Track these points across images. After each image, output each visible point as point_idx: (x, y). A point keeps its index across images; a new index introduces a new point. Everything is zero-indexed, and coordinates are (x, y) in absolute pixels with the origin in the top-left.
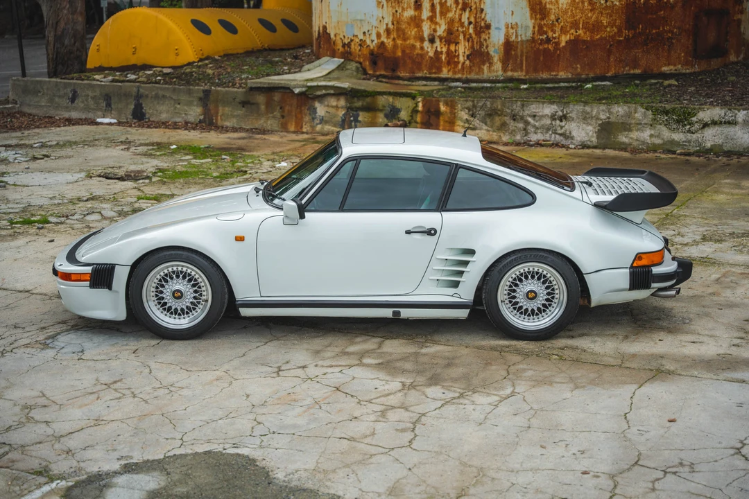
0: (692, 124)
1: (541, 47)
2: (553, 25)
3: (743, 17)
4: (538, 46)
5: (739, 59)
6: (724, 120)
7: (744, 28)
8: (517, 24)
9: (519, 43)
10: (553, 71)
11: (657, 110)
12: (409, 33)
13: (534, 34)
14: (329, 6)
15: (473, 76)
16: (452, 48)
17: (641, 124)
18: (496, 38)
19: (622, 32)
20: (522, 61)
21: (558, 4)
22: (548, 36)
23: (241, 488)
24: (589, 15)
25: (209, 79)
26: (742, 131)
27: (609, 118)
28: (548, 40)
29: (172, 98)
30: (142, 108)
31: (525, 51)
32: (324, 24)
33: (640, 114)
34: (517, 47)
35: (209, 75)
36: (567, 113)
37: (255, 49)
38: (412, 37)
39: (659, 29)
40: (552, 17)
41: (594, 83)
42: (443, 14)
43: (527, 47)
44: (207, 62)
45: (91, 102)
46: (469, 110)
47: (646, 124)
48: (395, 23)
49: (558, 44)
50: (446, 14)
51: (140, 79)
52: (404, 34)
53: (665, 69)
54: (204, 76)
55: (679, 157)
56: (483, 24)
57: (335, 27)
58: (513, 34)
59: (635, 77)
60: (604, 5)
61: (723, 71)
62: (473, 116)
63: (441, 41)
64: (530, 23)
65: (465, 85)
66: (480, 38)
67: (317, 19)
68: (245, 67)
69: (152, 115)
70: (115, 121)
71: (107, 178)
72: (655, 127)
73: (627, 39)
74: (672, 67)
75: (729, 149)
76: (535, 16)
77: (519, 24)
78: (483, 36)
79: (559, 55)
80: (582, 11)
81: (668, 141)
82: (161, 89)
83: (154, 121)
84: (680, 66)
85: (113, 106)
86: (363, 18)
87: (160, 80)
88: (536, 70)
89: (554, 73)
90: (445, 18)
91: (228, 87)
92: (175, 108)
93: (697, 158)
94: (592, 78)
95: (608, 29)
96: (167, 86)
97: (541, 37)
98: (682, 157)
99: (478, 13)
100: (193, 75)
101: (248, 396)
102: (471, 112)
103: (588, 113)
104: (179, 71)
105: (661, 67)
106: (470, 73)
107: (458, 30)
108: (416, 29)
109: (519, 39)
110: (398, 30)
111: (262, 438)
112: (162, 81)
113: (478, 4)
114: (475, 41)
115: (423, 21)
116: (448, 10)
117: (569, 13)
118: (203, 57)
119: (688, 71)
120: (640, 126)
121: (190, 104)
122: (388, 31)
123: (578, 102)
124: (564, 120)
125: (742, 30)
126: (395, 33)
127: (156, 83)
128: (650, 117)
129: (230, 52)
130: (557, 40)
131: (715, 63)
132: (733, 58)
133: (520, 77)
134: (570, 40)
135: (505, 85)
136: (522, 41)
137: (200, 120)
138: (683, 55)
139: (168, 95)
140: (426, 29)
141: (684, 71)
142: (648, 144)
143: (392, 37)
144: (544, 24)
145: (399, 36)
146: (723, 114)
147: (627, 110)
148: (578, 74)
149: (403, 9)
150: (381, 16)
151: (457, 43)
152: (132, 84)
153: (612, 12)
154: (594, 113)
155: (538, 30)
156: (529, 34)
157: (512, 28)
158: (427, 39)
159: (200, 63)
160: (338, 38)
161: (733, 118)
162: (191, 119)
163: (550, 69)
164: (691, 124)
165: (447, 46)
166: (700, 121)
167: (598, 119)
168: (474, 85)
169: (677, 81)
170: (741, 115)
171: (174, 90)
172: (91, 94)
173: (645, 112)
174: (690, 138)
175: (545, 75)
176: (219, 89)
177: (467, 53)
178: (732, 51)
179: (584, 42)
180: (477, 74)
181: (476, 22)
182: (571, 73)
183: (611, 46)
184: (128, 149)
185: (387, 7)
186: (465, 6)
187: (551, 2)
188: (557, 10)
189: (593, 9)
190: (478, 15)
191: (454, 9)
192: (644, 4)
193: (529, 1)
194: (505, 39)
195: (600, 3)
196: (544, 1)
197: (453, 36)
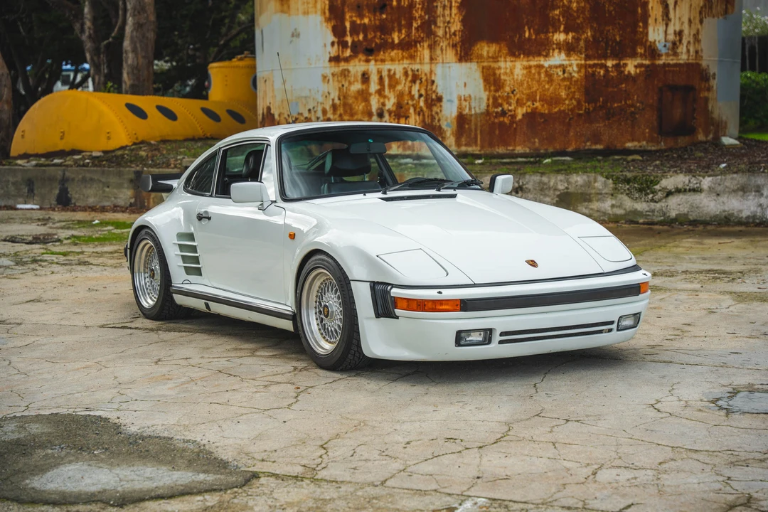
0: (656, 192)
1: (496, 121)
2: (508, 97)
3: (710, 95)
4: (492, 119)
5: (709, 138)
6: (688, 188)
7: (712, 107)
8: (470, 96)
9: (473, 117)
10: (510, 146)
11: (618, 178)
12: (357, 107)
13: (488, 106)
14: (273, 85)
15: (424, 153)
16: (402, 122)
17: (601, 194)
18: (449, 112)
19: (582, 105)
20: (476, 135)
21: (513, 75)
22: (503, 109)
23: (84, 436)
24: (547, 86)
25: (143, 161)
26: (709, 199)
27: (567, 188)
28: (504, 113)
29: (100, 181)
30: (67, 192)
31: (479, 124)
32: (268, 104)
33: (600, 183)
34: (471, 121)
35: (142, 157)
36: (523, 184)
37: (196, 137)
38: (360, 112)
39: (621, 102)
40: (507, 89)
41: (554, 159)
42: (392, 86)
43: (481, 120)
44: (141, 145)
45: (12, 188)
47: (606, 194)
48: (342, 98)
49: (514, 116)
50: (395, 87)
51: (67, 163)
52: (351, 109)
53: (629, 145)
54: (136, 158)
55: (642, 226)
56: (434, 97)
57: (279, 107)
58: (466, 107)
59: (597, 152)
60: (562, 77)
61: (691, 150)
63: (390, 115)
64: (484, 95)
65: (415, 162)
66: (432, 111)
67: (261, 100)
68: (182, 150)
69: (78, 200)
70: (38, 207)
71: (13, 242)
72: (616, 197)
73: (588, 113)
74: (636, 143)
75: (695, 218)
76: (490, 87)
77: (473, 96)
78: (435, 109)
79: (515, 129)
80: (539, 82)
81: (631, 211)
82: (88, 171)
83: (80, 206)
84: (644, 143)
85: (36, 192)
86: (308, 94)
87: (88, 163)
88: (491, 145)
89: (511, 148)
90: (394, 91)
91: (162, 168)
92: (104, 191)
93: (661, 227)
94: (552, 153)
95: (567, 102)
96: (95, 168)
97: (496, 110)
98: (645, 226)
99: (429, 84)
100: (124, 158)
101: (116, 378)
103: (545, 184)
104: (110, 155)
105: (625, 143)
107: (408, 103)
108: (363, 104)
109: (473, 112)
110: (345, 105)
111: (121, 404)
112: (90, 164)
113: (428, 76)
114: (426, 114)
115: (370, 94)
116: (398, 83)
117: (525, 85)
118: (137, 141)
119: (653, 148)
120: (600, 196)
121: (120, 186)
122: (334, 107)
123: (535, 173)
124: (520, 192)
125: (710, 108)
126: (342, 109)
127: (84, 165)
128: (611, 186)
129: (167, 138)
130: (513, 113)
131: (682, 141)
132: (701, 137)
133: (475, 152)
134: (527, 113)
136: (476, 114)
137: (131, 203)
138: (647, 131)
139: (96, 178)
140: (375, 103)
141: (649, 148)
142: (609, 214)
143: (338, 113)
144: (499, 96)
145: (345, 112)
146: (687, 182)
147: (587, 179)
148: (537, 149)
149: (350, 83)
150: (326, 91)
151: (407, 118)
152: (57, 168)
153: (571, 84)
154: (552, 184)
155: (494, 103)
156: (484, 106)
157: (465, 100)
158: (375, 113)
159: (133, 147)
160: (282, 118)
161: (698, 185)
162: (121, 202)
163: (506, 144)
164: (654, 192)
165: (396, 120)
166: (663, 189)
167: (556, 189)
168: (425, 161)
169: (642, 156)
170: (706, 182)
171: (103, 172)
172: (11, 179)
173: (605, 181)
174: (653, 207)
175: (501, 150)
176: (152, 170)
178: (700, 130)
179: (542, 115)
181: (427, 94)
182: (529, 148)
183: (570, 120)
184: (45, 225)
185: (333, 80)
186: (415, 78)
187: (506, 73)
188: (512, 81)
189: (551, 81)
190: (429, 87)
191: (404, 81)
192: (604, 76)
193: (483, 72)
194: (458, 111)
195: (557, 74)
196: (498, 72)
197: (403, 109)
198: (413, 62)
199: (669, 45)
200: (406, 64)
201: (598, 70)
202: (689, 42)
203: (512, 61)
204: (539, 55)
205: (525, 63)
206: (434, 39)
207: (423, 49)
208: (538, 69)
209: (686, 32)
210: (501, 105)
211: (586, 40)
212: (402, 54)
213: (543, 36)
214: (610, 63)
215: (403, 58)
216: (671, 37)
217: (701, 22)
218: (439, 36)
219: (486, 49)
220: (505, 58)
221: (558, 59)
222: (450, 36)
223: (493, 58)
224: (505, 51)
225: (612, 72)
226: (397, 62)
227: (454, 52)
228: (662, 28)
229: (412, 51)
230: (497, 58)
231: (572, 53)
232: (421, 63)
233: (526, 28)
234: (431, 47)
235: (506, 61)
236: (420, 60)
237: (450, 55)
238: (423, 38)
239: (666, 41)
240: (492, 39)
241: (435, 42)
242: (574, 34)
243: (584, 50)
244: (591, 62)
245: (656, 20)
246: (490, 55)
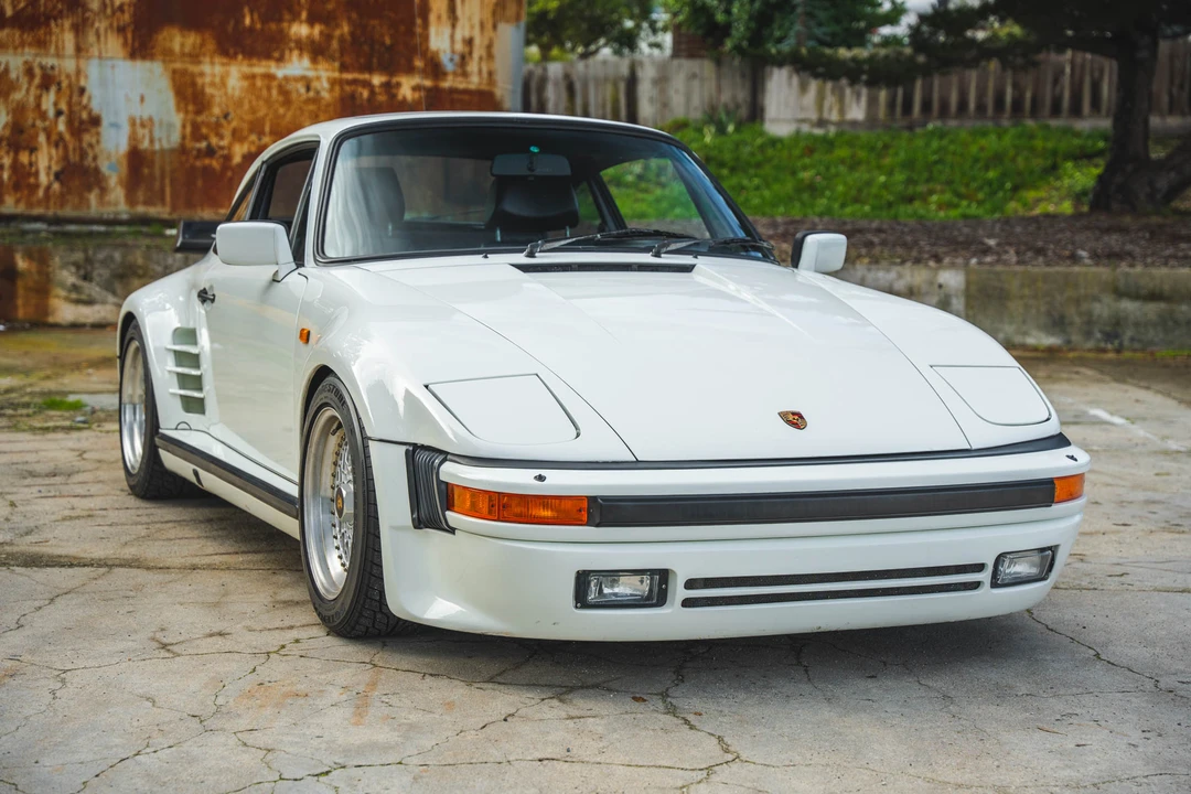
1: (198, 164)
2: (218, 125)
4: (191, 160)
8: (151, 119)
9: (158, 155)
10: (221, 207)
13: (184, 137)
15: (68, 212)
16: (24, 158)
18: (113, 144)
20: (163, 186)
21: (226, 88)
22: (209, 145)
24: (282, 111)
28: (210, 152)
31: (168, 168)
34: (153, 161)
40: (216, 111)
43: (171, 162)
46: (78, 266)
49: (228, 158)
56: (84, 115)
58: (144, 136)
60: (304, 97)
62: (86, 277)
64: (177, 119)
65: (53, 228)
66: (80, 141)
76: (186, 105)
77: (156, 119)
78: (87, 138)
79: (232, 179)
80: (268, 101)
88: (190, 205)
97: (198, 145)
99: (75, 94)
102: (82, 272)
106: (62, 206)
107: (34, 126)
109: (157, 147)
113: (73, 78)
114: (71, 147)
116: (13, 87)
117: (246, 106)
130: (226, 152)
133: (162, 216)
134: (250, 153)
135: (132, 229)
136: (162, 151)
144: (203, 122)
151: (33, 150)
153: (319, 108)
155: (193, 133)
156: (176, 138)
157: (143, 125)
163: (216, 204)
165: (12, 154)
168: (72, 228)
175: (206, 215)
177: (55, 168)
180: (76, 208)
181: (71, 112)
186: (48, 80)
187: (213, 84)
188: (224, 99)
189: (287, 102)
190: (75, 98)
191: (25, 86)
192: (369, 100)
193: (173, 80)
194: (130, 144)
195: (297, 91)
196: (199, 81)
197: (25, 136)
198: (43, 51)
199: (457, 58)
200: (29, 54)
201: (360, 89)
202: (481, 58)
203: (223, 64)
204: (268, 57)
205: (246, 69)
206: (83, 14)
207: (63, 30)
208: (266, 82)
209: (477, 41)
210: (206, 138)
211: (342, 40)
212: (21, 36)
213: (273, 26)
214: (377, 80)
215: (22, 44)
216: (459, 47)
217: (495, 27)
218: (91, 11)
219: (178, 40)
220: (212, 58)
221: (297, 66)
222: (114, 13)
223: (190, 55)
224: (211, 45)
225: (380, 94)
226: (11, 51)
227: (121, 40)
228: (447, 31)
229: (42, 32)
230: (197, 56)
231: (320, 58)
232: (58, 55)
233: (246, 10)
234: (79, 29)
235: (212, 63)
236: (57, 47)
237: (113, 44)
238: (61, 12)
239: (453, 52)
240: (191, 23)
241: (85, 21)
242: (323, 27)
243: (337, 55)
244: (349, 76)
245: (439, 17)
246: (187, 50)
